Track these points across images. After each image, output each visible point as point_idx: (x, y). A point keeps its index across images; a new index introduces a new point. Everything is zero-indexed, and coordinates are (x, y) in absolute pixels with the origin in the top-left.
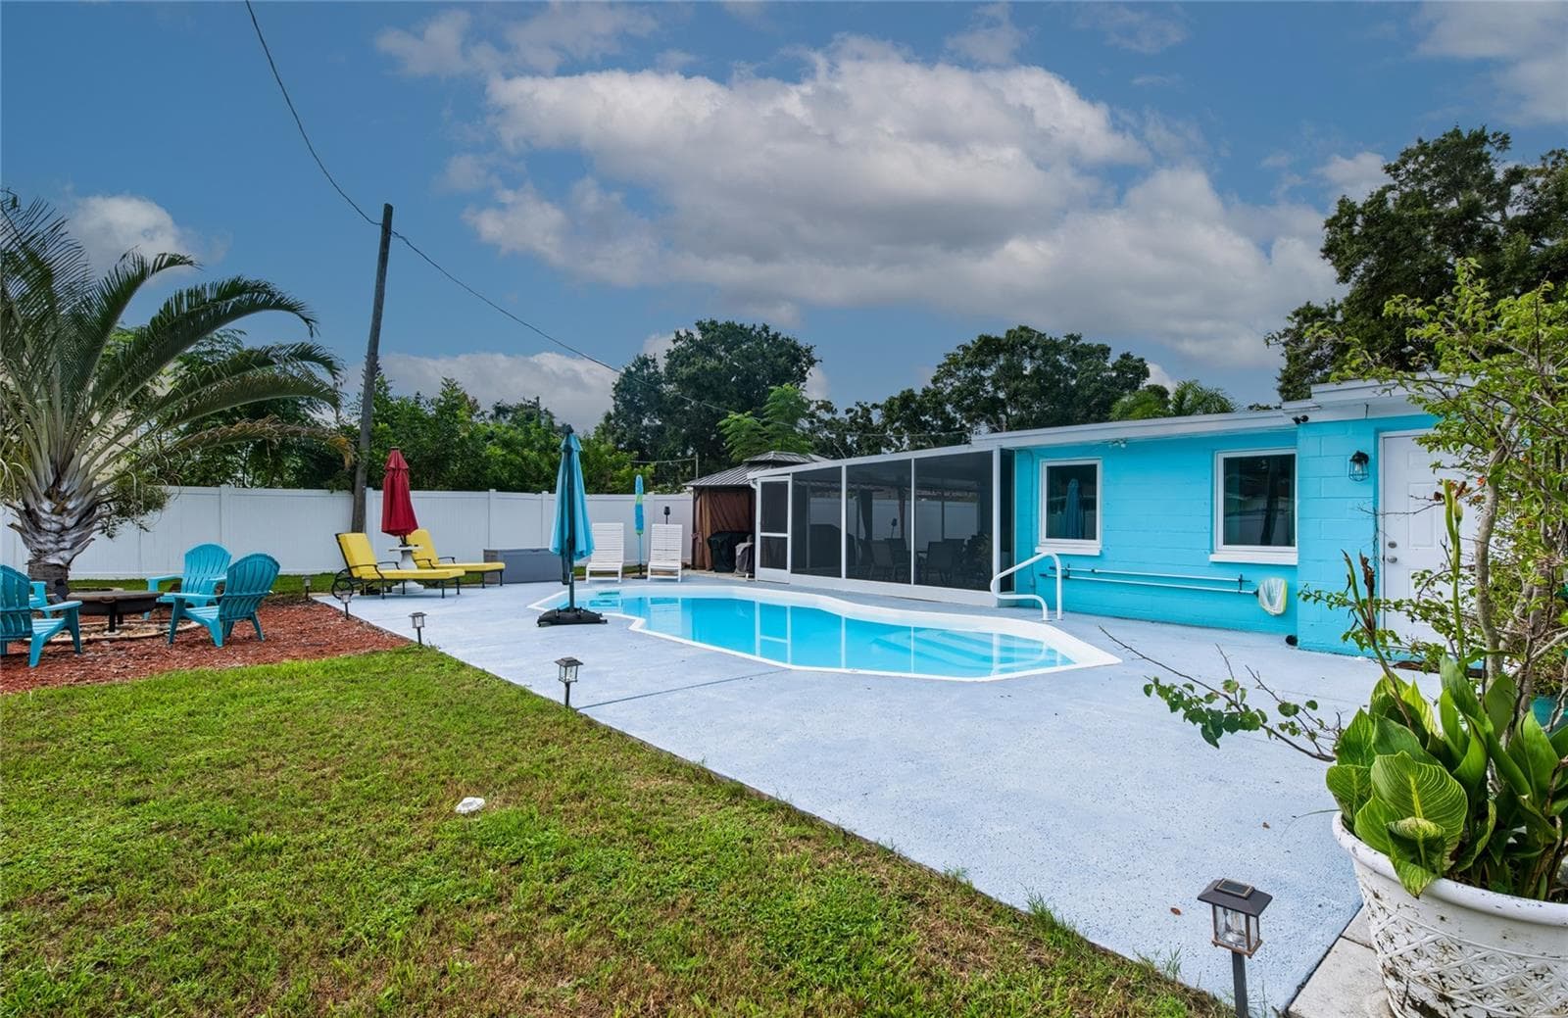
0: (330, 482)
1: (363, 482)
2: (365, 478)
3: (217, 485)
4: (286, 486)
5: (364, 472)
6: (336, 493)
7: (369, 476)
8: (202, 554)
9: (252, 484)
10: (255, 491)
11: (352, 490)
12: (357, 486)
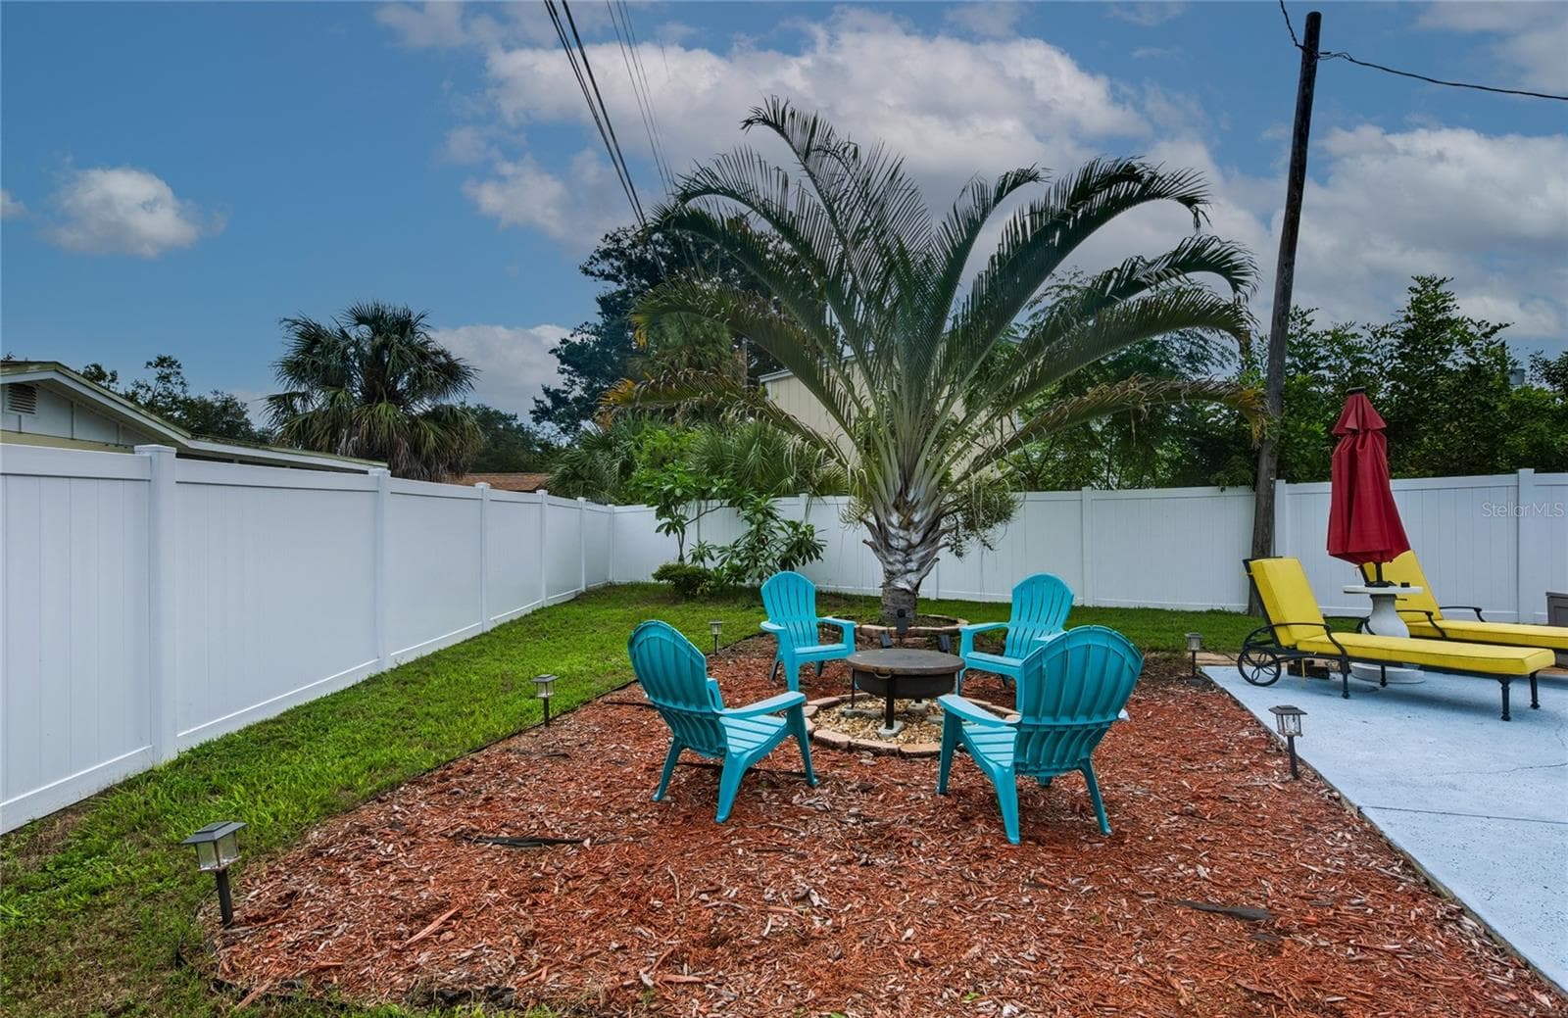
0: (1219, 475)
1: (1271, 470)
2: (1274, 466)
3: (1079, 489)
4: (1160, 484)
5: (1271, 455)
6: (1229, 491)
7: (1279, 461)
8: (1039, 588)
9: (1119, 486)
10: (1122, 493)
11: (1254, 485)
12: (1262, 478)
